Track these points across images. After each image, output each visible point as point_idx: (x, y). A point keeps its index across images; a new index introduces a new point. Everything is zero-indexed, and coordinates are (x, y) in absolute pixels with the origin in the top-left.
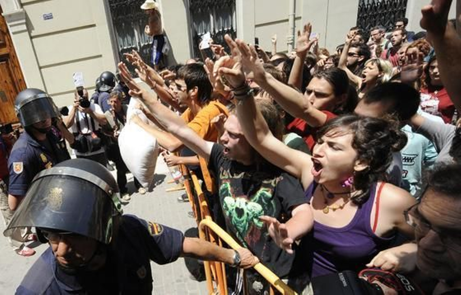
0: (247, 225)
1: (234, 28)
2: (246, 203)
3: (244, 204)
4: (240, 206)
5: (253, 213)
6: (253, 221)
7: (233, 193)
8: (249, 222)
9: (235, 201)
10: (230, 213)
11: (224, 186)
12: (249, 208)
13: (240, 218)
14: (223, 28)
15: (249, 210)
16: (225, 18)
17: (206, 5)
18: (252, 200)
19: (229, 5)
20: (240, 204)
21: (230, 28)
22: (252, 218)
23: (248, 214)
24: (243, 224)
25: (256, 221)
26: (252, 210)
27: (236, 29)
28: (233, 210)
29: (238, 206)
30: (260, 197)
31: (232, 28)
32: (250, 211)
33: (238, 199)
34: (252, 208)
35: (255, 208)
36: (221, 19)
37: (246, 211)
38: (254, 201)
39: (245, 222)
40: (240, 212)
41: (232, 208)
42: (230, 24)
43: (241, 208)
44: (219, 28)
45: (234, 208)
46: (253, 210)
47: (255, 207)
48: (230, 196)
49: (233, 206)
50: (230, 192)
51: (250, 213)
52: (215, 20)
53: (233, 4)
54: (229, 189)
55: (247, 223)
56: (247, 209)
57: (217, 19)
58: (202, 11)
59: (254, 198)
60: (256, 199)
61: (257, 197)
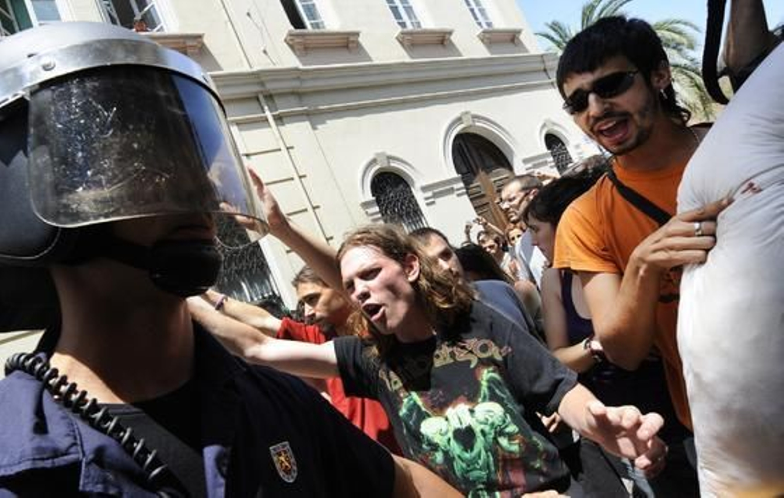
0: (491, 459)
1: (277, 292)
2: (472, 411)
3: (468, 413)
4: (461, 423)
5: (493, 424)
6: (498, 443)
7: (432, 407)
8: (490, 450)
9: (447, 419)
10: (446, 453)
11: (408, 402)
12: (482, 418)
13: (472, 450)
14: (262, 295)
15: (481, 423)
16: (262, 283)
17: (233, 272)
18: (480, 400)
19: (262, 269)
20: (459, 419)
21: (271, 293)
22: (495, 439)
23: (483, 432)
24: (481, 462)
25: (504, 441)
26: (487, 420)
27: (279, 293)
28: (449, 440)
29: (458, 426)
30: (489, 388)
31: (273, 292)
32: (486, 424)
33: (450, 412)
34: (487, 416)
35: (491, 414)
36: (256, 285)
37: (477, 428)
38: (484, 400)
39: (483, 453)
40: (465, 436)
41: (446, 438)
42: (269, 288)
43: (464, 426)
44: (257, 296)
45: (450, 435)
46: (490, 421)
47: (489, 411)
48: (429, 416)
49: (446, 433)
50: (423, 409)
51: (487, 428)
52: (249, 287)
53: (265, 267)
54: (420, 402)
55: (489, 454)
56: (477, 421)
57: (251, 285)
58: (229, 280)
59: (480, 393)
60: (484, 393)
61: (484, 391)
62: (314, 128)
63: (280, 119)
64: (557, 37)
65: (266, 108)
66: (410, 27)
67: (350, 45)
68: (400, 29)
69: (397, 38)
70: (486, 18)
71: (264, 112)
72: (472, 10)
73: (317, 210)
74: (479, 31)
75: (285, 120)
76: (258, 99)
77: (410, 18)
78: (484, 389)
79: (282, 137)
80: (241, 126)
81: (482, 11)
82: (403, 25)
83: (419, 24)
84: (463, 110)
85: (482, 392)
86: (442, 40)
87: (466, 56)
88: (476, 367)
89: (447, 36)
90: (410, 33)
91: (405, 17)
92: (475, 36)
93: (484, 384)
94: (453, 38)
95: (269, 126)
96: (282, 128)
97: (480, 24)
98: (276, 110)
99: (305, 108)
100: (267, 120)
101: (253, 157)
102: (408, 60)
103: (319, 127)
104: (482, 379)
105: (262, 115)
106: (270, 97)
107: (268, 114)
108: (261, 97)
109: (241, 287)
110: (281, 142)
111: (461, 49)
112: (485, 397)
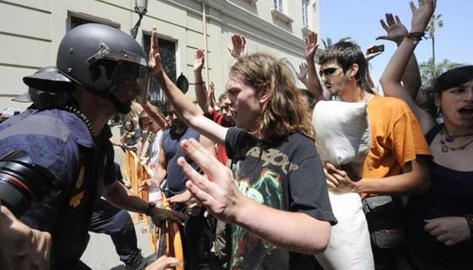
2: (247, 189)
3: (245, 189)
9: (239, 185)
30: (263, 184)
33: (242, 182)
35: (254, 198)
59: (257, 183)
60: (258, 184)
61: (259, 183)
62: (222, 32)
63: (208, 20)
64: (327, 45)
65: (204, 11)
66: (278, 9)
67: (252, 3)
68: (274, 8)
69: (272, 12)
70: (307, 22)
71: (202, 12)
72: (303, 17)
73: (209, 71)
74: (303, 27)
75: (211, 21)
76: (201, 4)
77: (280, 6)
78: (260, 182)
79: (206, 29)
80: (189, 13)
81: (307, 19)
82: (276, 7)
83: (282, 10)
84: (284, 56)
85: (258, 183)
86: (288, 22)
87: (294, 34)
88: (265, 167)
89: (291, 22)
90: (278, 13)
91: (278, 4)
92: (300, 28)
93: (262, 179)
94: (293, 24)
95: (202, 20)
96: (207, 24)
97: (304, 24)
98: (209, 14)
99: (222, 21)
100: (202, 17)
101: (189, 31)
102: (272, 23)
103: (225, 33)
104: (263, 176)
105: (200, 13)
106: (208, 7)
107: (204, 14)
108: (204, 4)
109: (159, 91)
110: (205, 30)
111: (293, 31)
112: (257, 186)
